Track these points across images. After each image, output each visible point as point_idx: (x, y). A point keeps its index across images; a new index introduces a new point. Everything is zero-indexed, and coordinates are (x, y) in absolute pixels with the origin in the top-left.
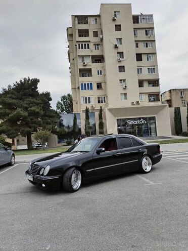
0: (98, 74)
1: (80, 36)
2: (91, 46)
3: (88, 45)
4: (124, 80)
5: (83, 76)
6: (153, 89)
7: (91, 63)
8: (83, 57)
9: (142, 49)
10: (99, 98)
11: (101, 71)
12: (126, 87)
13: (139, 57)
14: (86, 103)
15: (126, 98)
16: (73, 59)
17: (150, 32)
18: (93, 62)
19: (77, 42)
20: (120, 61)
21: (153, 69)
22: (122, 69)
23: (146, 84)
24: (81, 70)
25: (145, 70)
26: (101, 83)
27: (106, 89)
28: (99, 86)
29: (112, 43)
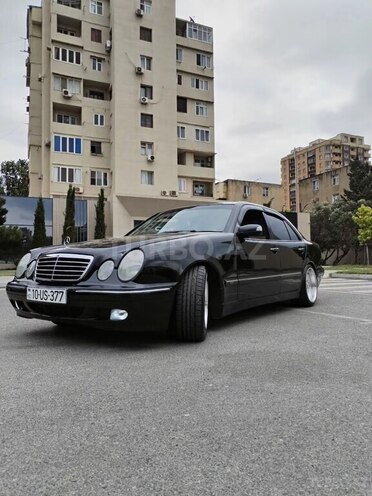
0: (96, 123)
1: (59, 30)
2: (85, 58)
3: (78, 55)
4: (151, 145)
5: (60, 121)
6: (201, 172)
7: (81, 96)
8: (64, 79)
9: (188, 90)
10: (93, 173)
11: (102, 117)
12: (152, 158)
13: (182, 104)
14: (64, 179)
15: (151, 182)
16: (40, 80)
17: (204, 61)
18: (85, 95)
19: (53, 41)
20: (144, 104)
21: (205, 134)
22: (147, 120)
23: (190, 160)
24: (57, 107)
25: (190, 132)
26: (100, 143)
27: (110, 157)
28: (96, 148)
29: (131, 63)
